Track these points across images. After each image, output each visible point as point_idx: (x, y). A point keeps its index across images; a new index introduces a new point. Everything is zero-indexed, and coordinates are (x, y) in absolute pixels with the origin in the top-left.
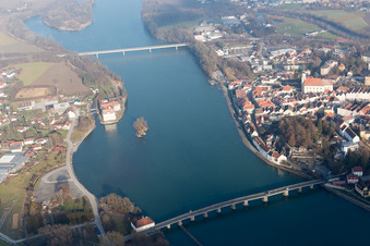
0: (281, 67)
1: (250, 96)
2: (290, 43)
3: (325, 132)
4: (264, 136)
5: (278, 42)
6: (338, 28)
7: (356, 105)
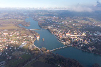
0: (62, 32)
1: (58, 35)
2: (62, 29)
3: (70, 40)
4: (62, 40)
5: (61, 29)
6: (68, 27)
7: (73, 36)
